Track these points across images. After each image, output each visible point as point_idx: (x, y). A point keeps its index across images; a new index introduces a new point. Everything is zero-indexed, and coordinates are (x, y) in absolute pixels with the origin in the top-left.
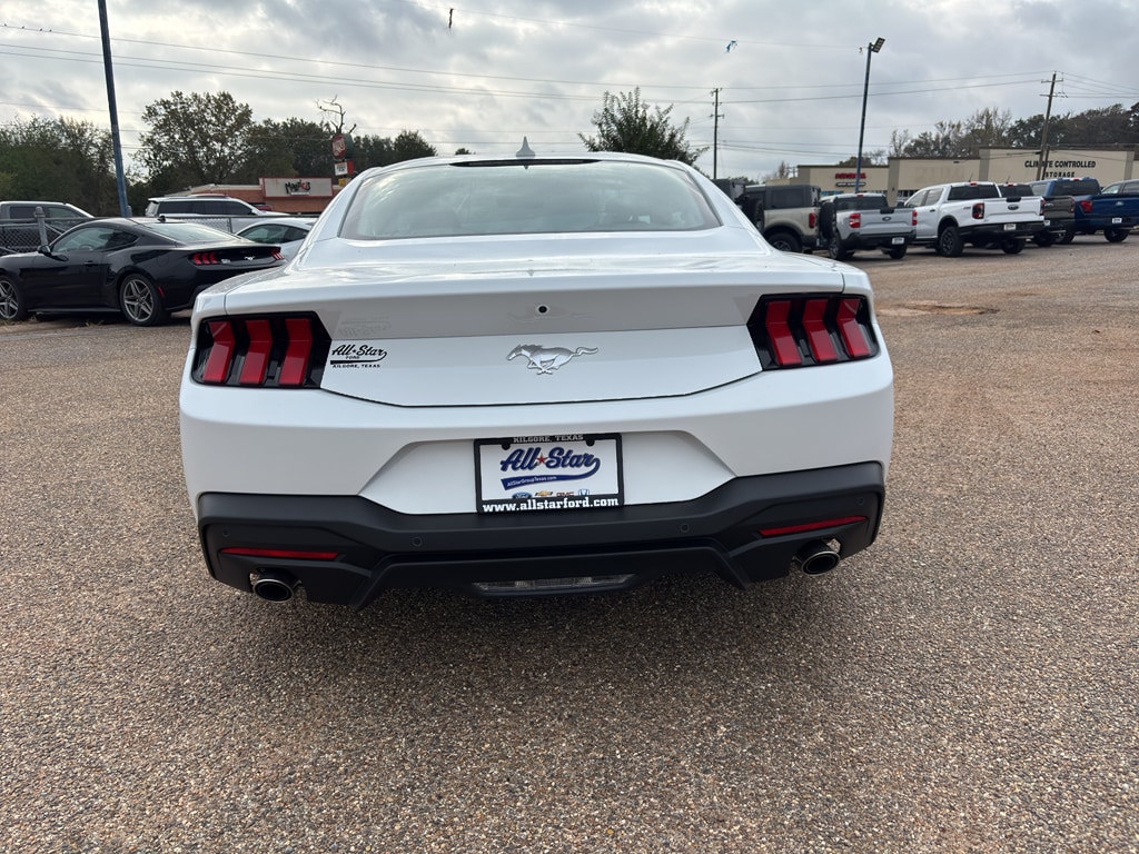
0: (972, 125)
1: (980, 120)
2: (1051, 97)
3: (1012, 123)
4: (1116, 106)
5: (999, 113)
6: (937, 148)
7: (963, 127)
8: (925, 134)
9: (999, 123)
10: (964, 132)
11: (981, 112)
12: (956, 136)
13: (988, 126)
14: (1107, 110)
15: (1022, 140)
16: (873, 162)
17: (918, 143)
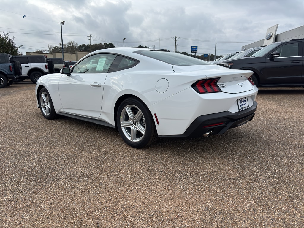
0: (69, 45)
1: (70, 44)
2: (90, 40)
3: (78, 45)
4: (101, 43)
5: (75, 42)
6: (60, 50)
7: (66, 45)
8: (57, 46)
9: (75, 45)
10: (67, 47)
11: (70, 42)
12: (65, 47)
13: (73, 46)
14: (99, 44)
15: (81, 49)
16: (44, 52)
17: (55, 48)
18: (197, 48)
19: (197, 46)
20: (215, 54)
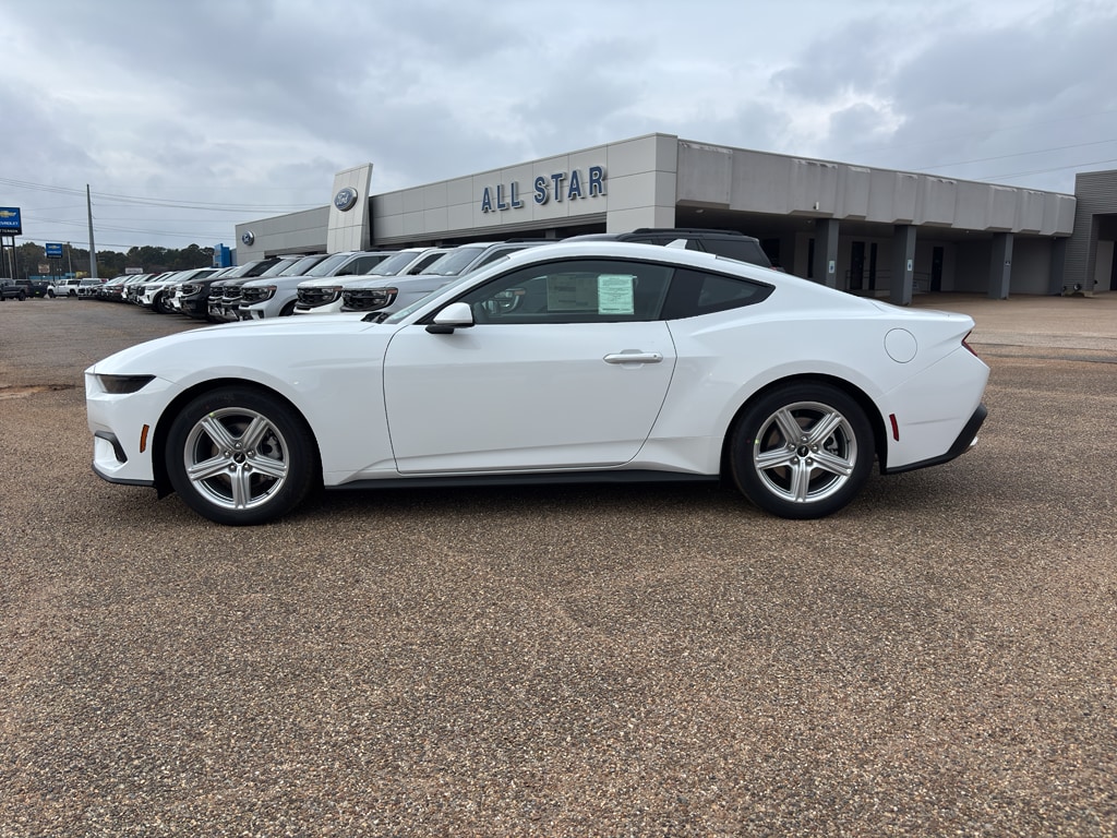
18: (18, 218)
19: (18, 210)
20: (92, 244)
